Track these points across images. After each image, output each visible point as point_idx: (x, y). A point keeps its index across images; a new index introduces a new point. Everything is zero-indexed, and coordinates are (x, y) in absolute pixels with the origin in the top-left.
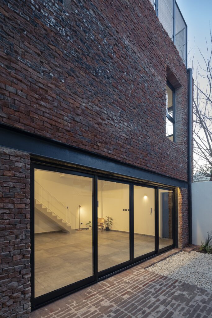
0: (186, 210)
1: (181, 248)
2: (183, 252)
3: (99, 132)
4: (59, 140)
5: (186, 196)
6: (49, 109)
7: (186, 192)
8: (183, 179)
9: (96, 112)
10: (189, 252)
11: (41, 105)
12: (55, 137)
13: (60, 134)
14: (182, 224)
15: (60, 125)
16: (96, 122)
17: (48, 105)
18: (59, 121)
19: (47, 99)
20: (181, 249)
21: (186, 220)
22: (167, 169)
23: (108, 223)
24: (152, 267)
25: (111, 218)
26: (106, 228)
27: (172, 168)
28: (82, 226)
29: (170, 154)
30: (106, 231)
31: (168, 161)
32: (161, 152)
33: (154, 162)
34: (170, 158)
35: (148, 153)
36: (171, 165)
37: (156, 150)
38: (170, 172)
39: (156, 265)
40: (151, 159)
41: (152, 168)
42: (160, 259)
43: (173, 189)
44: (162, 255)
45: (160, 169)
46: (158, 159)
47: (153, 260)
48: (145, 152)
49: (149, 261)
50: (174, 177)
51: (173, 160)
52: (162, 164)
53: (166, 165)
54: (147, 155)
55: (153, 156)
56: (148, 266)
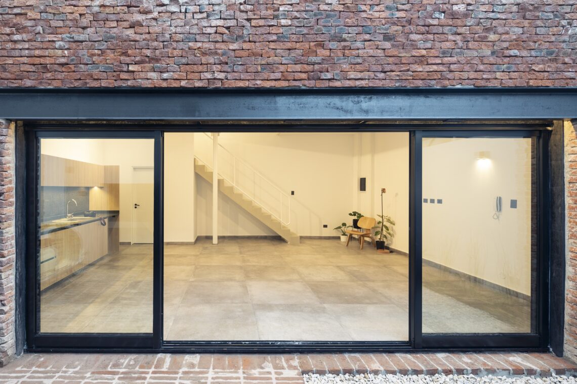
3: (132, 43)
4: (49, 84)
6: (29, 41)
9: (125, 4)
11: (15, 42)
12: (41, 82)
13: (49, 75)
15: (48, 61)
16: (126, 24)
17: (25, 36)
18: (47, 54)
19: (25, 27)
20: (573, 363)
22: (452, 66)
23: (382, 230)
24: (338, 379)
25: (390, 217)
26: (377, 241)
27: (493, 53)
28: (326, 233)
29: (471, 8)
30: (378, 249)
31: (458, 38)
32: (404, 15)
33: (360, 60)
34: (469, 24)
35: (324, 40)
36: (485, 45)
37: (371, 19)
38: (476, 71)
39: (365, 377)
40: (344, 52)
41: (349, 79)
42: (406, 365)
43: (541, 129)
44: (435, 358)
45: (395, 75)
46: (387, 45)
47: (371, 358)
48: (310, 40)
49: (351, 358)
50: (510, 84)
51: (495, 23)
52: (414, 54)
53: (444, 53)
54: (321, 45)
55: (355, 41)
56: (327, 370)
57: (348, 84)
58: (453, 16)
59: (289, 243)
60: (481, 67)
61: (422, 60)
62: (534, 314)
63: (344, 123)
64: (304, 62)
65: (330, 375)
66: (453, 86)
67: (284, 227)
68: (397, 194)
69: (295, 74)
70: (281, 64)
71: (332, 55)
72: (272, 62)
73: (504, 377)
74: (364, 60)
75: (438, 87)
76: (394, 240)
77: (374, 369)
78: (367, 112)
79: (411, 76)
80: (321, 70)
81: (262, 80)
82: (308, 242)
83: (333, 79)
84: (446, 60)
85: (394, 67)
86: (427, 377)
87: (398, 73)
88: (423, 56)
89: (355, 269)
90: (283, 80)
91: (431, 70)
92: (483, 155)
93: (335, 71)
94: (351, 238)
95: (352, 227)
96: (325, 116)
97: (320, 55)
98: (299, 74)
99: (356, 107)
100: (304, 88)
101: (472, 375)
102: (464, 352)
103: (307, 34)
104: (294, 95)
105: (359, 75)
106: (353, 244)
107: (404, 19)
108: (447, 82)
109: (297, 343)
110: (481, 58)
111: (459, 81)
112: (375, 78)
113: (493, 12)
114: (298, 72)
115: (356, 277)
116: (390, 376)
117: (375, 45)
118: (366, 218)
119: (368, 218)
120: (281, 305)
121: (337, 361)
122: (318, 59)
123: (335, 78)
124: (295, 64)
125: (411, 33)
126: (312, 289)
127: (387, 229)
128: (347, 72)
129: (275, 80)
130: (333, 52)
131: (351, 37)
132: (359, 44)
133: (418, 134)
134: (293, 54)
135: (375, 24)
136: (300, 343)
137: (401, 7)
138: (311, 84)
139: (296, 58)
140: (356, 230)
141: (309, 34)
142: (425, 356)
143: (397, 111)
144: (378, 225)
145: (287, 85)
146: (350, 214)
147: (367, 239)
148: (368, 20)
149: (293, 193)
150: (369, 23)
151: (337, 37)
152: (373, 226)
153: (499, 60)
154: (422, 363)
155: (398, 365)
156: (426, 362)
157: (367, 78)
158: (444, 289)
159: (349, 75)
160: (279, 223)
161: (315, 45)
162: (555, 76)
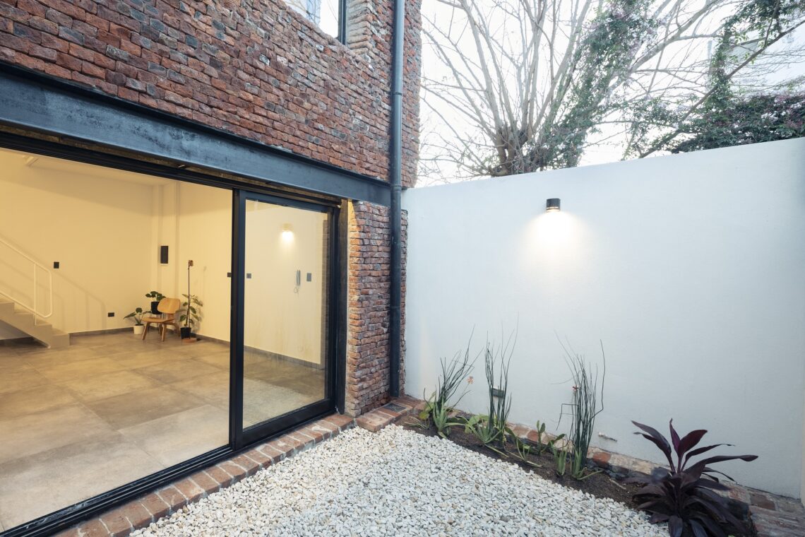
0: (380, 281)
1: (353, 413)
2: (357, 429)
5: (380, 231)
7: (380, 218)
8: (367, 169)
10: (375, 432)
14: (357, 329)
20: (351, 417)
21: (380, 314)
22: (275, 123)
23: (188, 313)
24: (148, 532)
25: (197, 297)
26: (182, 329)
27: (307, 121)
28: (112, 324)
29: (291, 65)
30: (183, 338)
31: (281, 93)
32: (233, 44)
33: (182, 80)
34: (290, 83)
35: (133, 28)
36: (301, 110)
37: (196, 29)
38: (294, 136)
39: (184, 512)
40: (161, 60)
41: (168, 101)
42: (229, 474)
43: (334, 206)
44: (254, 453)
45: (223, 114)
46: (214, 72)
47: (190, 482)
48: (110, 19)
49: (163, 494)
50: (318, 157)
51: (309, 91)
52: (242, 95)
53: (269, 105)
54: (127, 33)
55: (176, 50)
56: (132, 526)
57: (166, 107)
58: (277, 66)
59: (49, 347)
60: (298, 133)
61: (249, 106)
62: (327, 380)
63: (158, 162)
64: (99, 50)
65: (138, 532)
66: (276, 145)
67: (39, 322)
68: (205, 268)
69: (84, 63)
70: (57, 36)
71: (144, 56)
72: (39, 25)
73: (310, 449)
74: (187, 82)
75: (263, 143)
76: (202, 324)
77: (193, 495)
78: (188, 153)
79: (239, 121)
80: (128, 73)
81: (17, 51)
82: (83, 341)
83: (146, 93)
84: (271, 114)
85: (221, 104)
86: (249, 479)
87: (226, 113)
88: (250, 102)
89: (158, 369)
90: (61, 66)
91: (258, 121)
92: (287, 227)
93: (148, 81)
94: (149, 328)
95: (150, 312)
96: (131, 146)
97: (126, 48)
98: (90, 65)
99: (174, 143)
100: (98, 91)
101: (287, 459)
102: (278, 436)
103: (105, 6)
104: (80, 99)
105: (181, 100)
106: (151, 335)
107: (233, 48)
108: (270, 140)
109: (80, 506)
110: (299, 123)
111: (281, 142)
112: (201, 110)
113: (307, 78)
114: (89, 62)
115: (159, 379)
116: (212, 496)
117: (201, 66)
118: (169, 300)
119: (170, 299)
120: (44, 453)
121: (144, 507)
122: (124, 54)
123: (148, 92)
124: (84, 46)
125: (239, 68)
126: (97, 412)
127: (195, 312)
128: (166, 89)
129: (46, 60)
130: (146, 53)
131: (170, 41)
132: (180, 56)
133: (242, 195)
134: (79, 29)
135: (200, 38)
136: (85, 505)
137: (230, 31)
138: (110, 89)
139: (86, 38)
140: (155, 316)
141: (108, 8)
142: (245, 455)
143: (222, 161)
144: (184, 308)
145: (69, 77)
146: (148, 296)
147: (169, 327)
148: (192, 29)
149: (56, 265)
150: (194, 34)
151: (152, 32)
152: (177, 309)
153: (310, 130)
154: (244, 465)
155: (220, 477)
156: (247, 462)
157: (190, 106)
158: (254, 373)
159: (168, 95)
160: (31, 317)
161: (118, 30)
162: (345, 158)
